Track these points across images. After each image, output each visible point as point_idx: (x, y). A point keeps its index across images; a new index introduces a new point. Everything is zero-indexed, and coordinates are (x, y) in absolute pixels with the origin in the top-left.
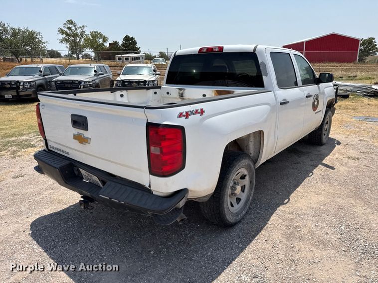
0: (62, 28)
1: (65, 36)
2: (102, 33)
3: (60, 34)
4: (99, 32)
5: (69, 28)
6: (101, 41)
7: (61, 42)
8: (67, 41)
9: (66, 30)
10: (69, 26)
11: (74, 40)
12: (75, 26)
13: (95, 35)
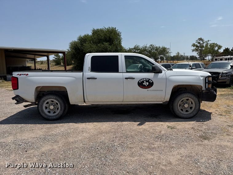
0: (195, 43)
1: (195, 47)
2: (218, 44)
3: (193, 47)
4: (215, 43)
5: (199, 43)
6: (216, 48)
7: (193, 51)
8: (196, 50)
9: (197, 44)
10: (199, 41)
11: (201, 49)
12: (203, 41)
13: (213, 45)
